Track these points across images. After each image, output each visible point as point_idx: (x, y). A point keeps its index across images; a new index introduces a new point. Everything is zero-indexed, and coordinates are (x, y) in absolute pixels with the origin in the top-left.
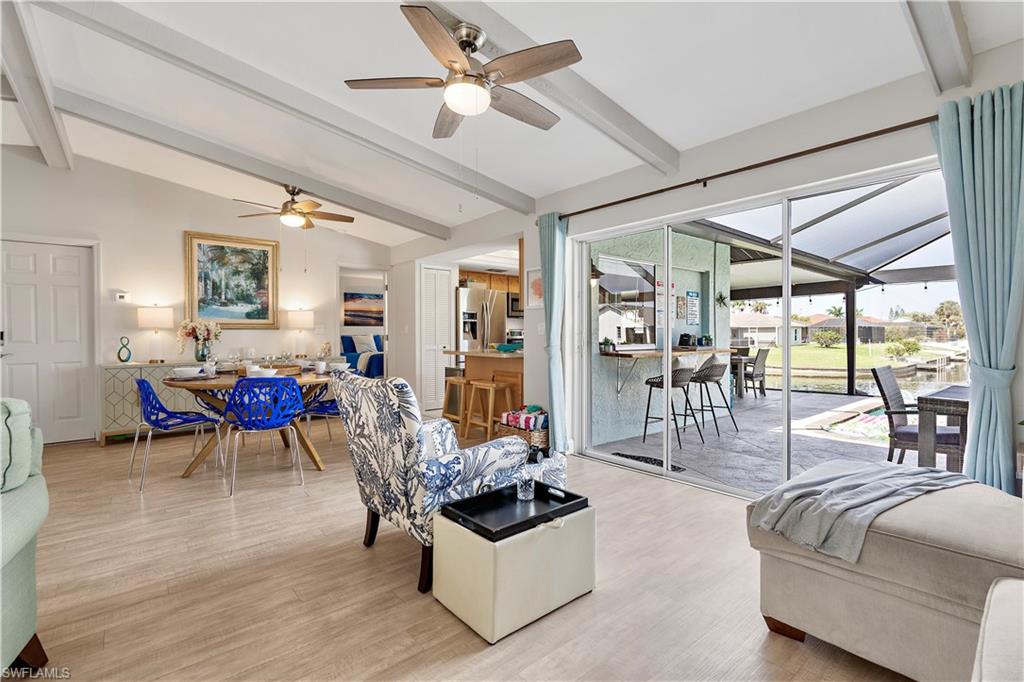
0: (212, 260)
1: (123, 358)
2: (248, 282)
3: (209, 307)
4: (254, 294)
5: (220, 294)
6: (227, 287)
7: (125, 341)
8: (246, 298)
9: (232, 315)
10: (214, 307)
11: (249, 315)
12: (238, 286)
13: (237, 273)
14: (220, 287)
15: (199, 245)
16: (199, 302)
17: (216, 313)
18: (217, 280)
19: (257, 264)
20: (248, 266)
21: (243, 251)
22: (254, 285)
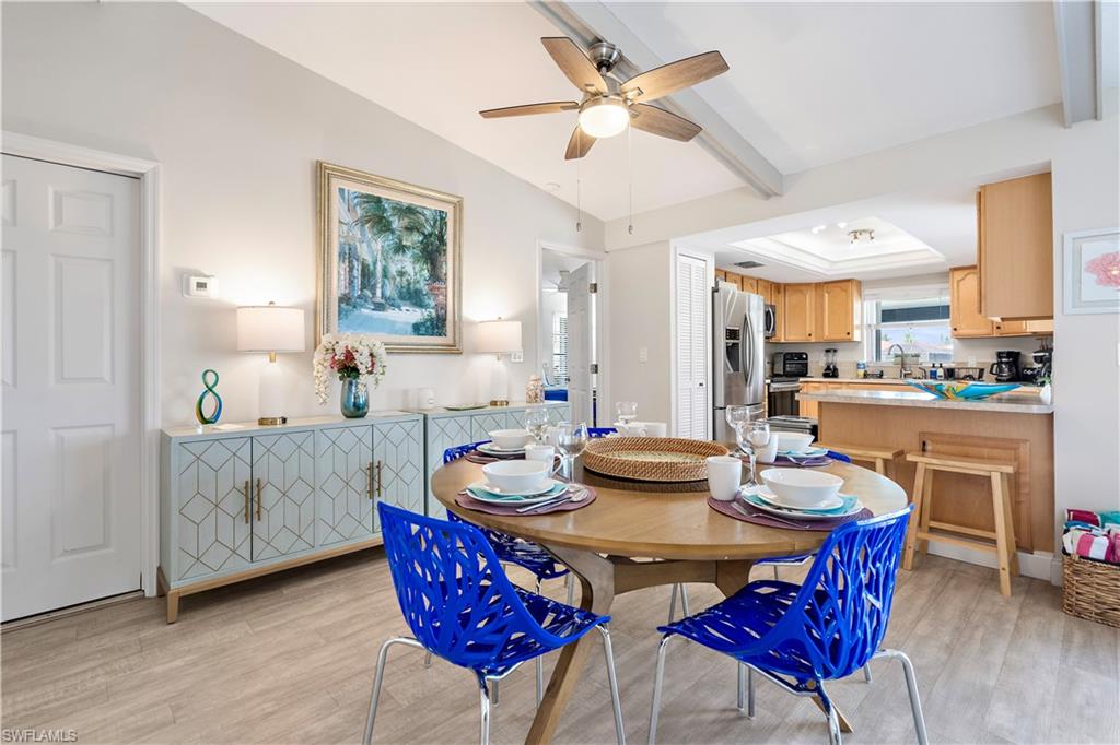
0: (362, 222)
1: (207, 416)
2: (417, 267)
3: (356, 312)
4: (426, 290)
5: (375, 285)
6: (385, 275)
7: (211, 379)
8: (413, 297)
9: (392, 328)
10: (364, 311)
11: (417, 328)
12: (402, 274)
13: (400, 248)
14: (373, 274)
15: (342, 191)
16: (341, 300)
17: (366, 324)
18: (370, 261)
19: (430, 235)
20: (417, 238)
21: (410, 210)
22: (426, 274)
